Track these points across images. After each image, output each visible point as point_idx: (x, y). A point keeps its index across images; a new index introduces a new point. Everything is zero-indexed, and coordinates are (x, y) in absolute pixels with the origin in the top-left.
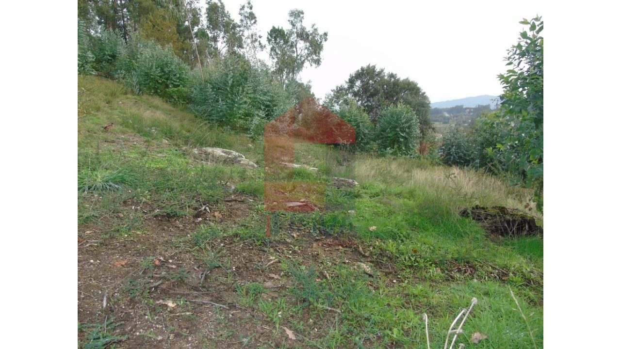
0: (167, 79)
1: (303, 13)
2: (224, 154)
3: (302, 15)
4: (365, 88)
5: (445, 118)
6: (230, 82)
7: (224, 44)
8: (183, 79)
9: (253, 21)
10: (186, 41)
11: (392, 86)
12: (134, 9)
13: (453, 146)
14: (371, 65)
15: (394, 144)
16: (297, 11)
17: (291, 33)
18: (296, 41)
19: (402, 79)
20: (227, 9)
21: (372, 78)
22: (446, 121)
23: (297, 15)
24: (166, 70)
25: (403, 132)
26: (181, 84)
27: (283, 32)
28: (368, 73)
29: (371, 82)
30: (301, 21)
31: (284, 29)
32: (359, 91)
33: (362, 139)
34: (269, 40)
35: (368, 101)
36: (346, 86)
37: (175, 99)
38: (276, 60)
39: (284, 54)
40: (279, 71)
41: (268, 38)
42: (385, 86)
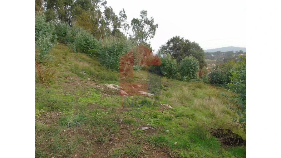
0: (88, 46)
1: (147, 12)
2: (114, 87)
3: (146, 13)
4: (175, 46)
5: (212, 57)
6: (116, 50)
7: (112, 26)
8: (95, 45)
9: (125, 18)
10: (96, 26)
11: (187, 46)
12: (74, 11)
13: (214, 75)
14: (178, 36)
15: (187, 74)
16: (144, 11)
17: (142, 21)
18: (144, 24)
19: (191, 42)
20: (113, 11)
21: (178, 42)
22: (212, 58)
23: (144, 13)
24: (88, 42)
25: (191, 69)
26: (94, 48)
27: (138, 20)
28: (176, 40)
29: (177, 43)
30: (146, 16)
31: (139, 19)
32: (172, 47)
33: (173, 72)
34: (132, 24)
35: (176, 52)
36: (166, 45)
37: (91, 54)
38: (135, 33)
39: (138, 30)
40: (136, 38)
41: (131, 23)
42: (184, 45)
